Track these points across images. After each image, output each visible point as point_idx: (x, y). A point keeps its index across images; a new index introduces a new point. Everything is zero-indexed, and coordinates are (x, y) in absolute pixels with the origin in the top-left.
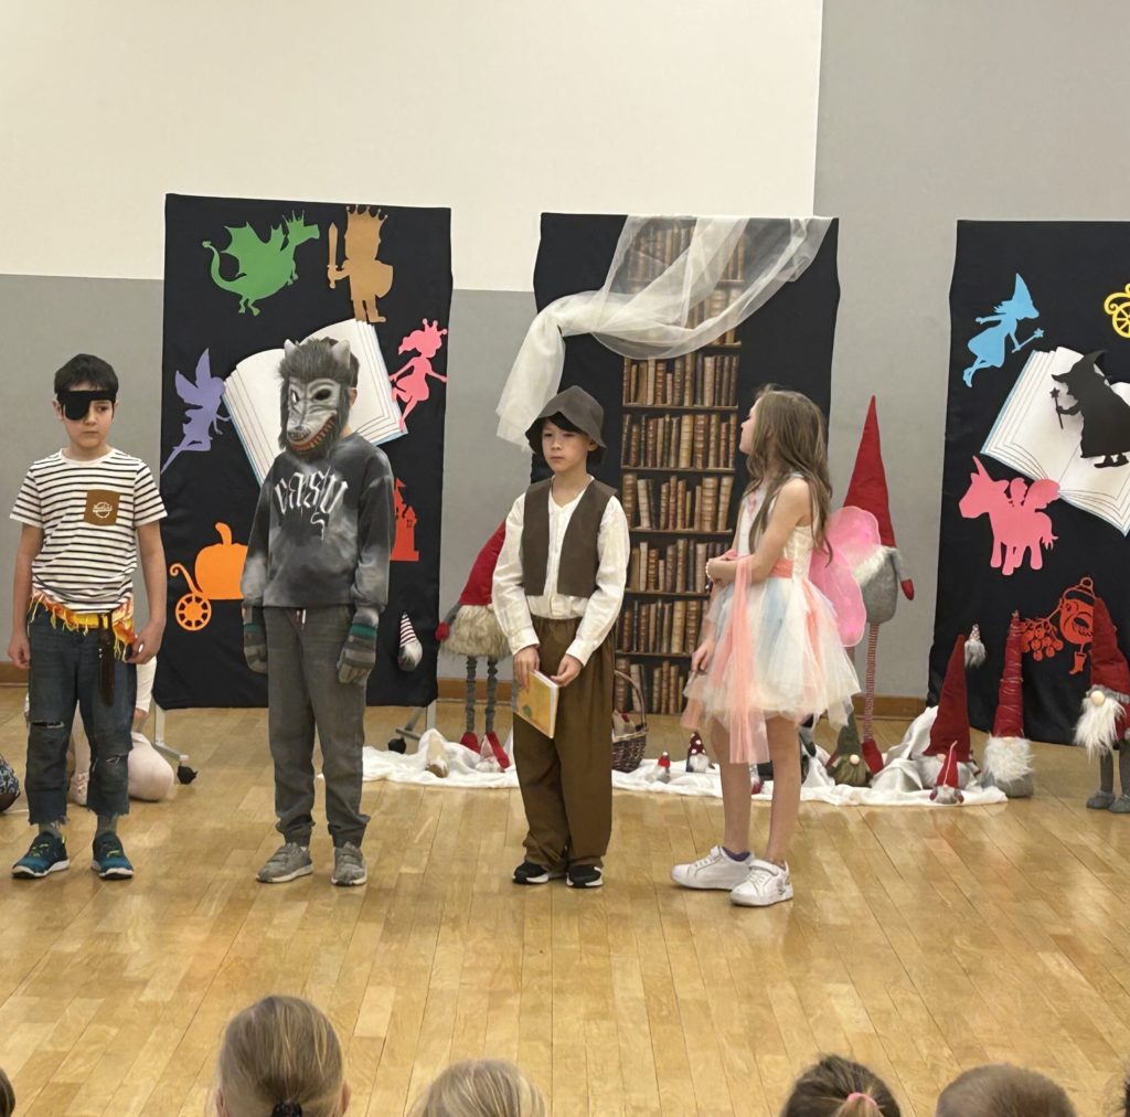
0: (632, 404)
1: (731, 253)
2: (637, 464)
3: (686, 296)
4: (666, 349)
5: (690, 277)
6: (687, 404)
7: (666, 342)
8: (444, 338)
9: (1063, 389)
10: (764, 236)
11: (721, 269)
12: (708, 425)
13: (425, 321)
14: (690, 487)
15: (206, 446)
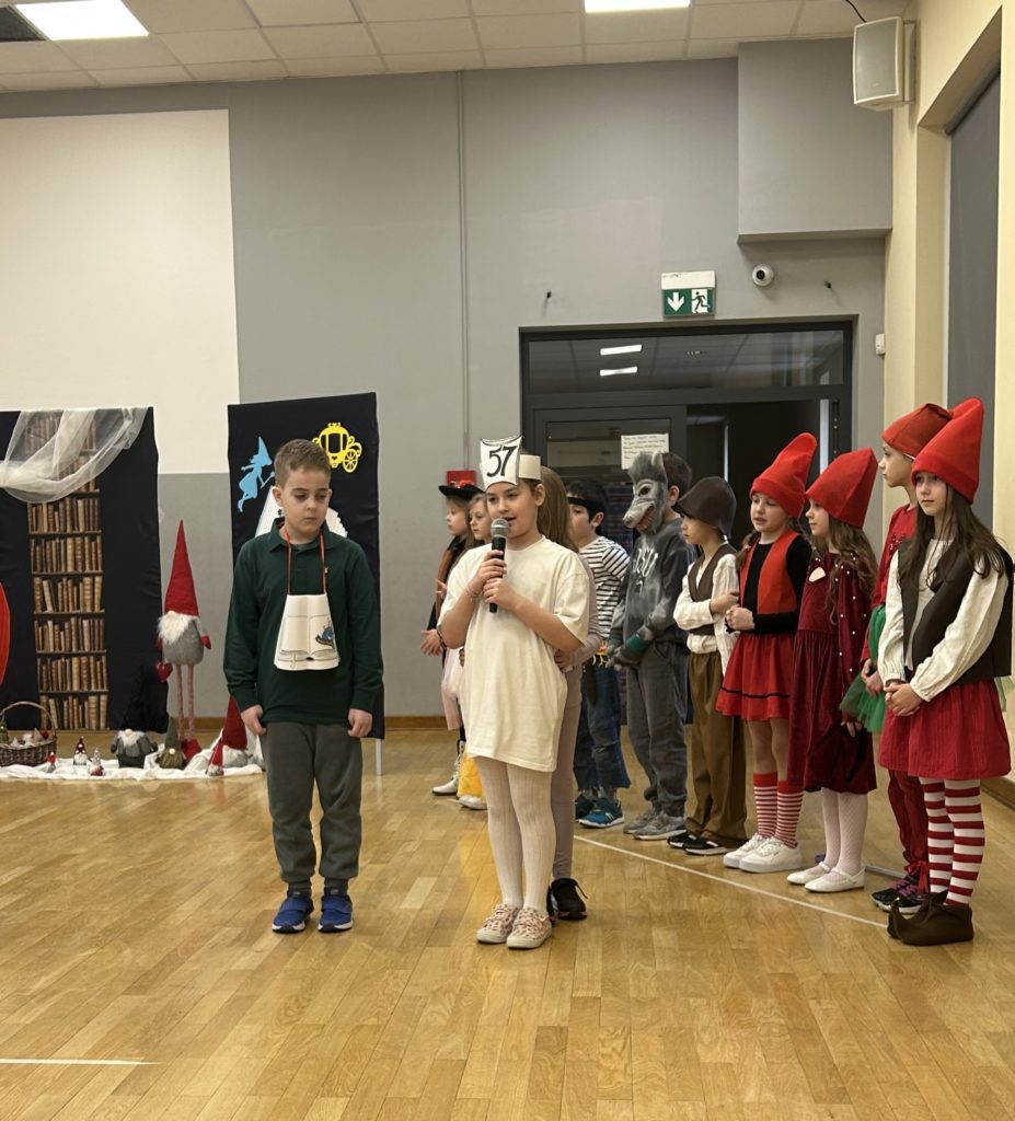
0: (35, 532)
1: (87, 432)
2: (42, 571)
5: (58, 450)
6: (69, 531)
10: (106, 421)
11: (82, 444)
12: (83, 544)
14: (76, 584)
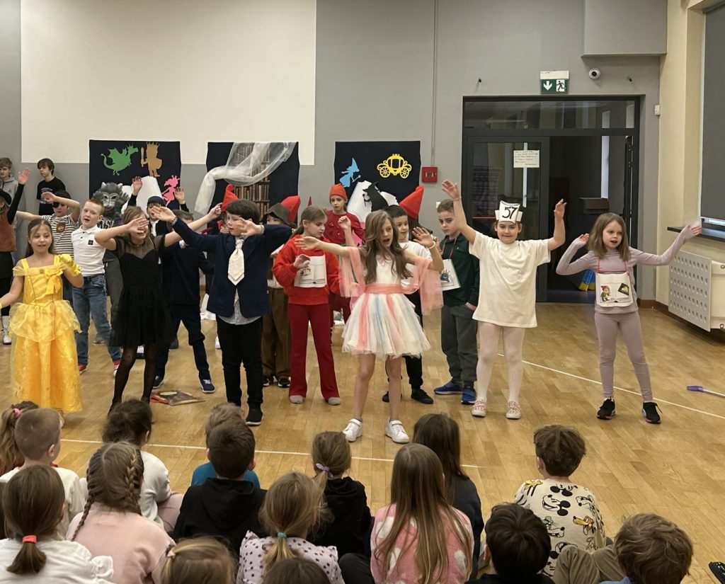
1: (265, 154)
3: (251, 167)
4: (246, 183)
5: (252, 161)
9: (366, 193)
10: (275, 148)
11: (262, 158)
13: (173, 176)
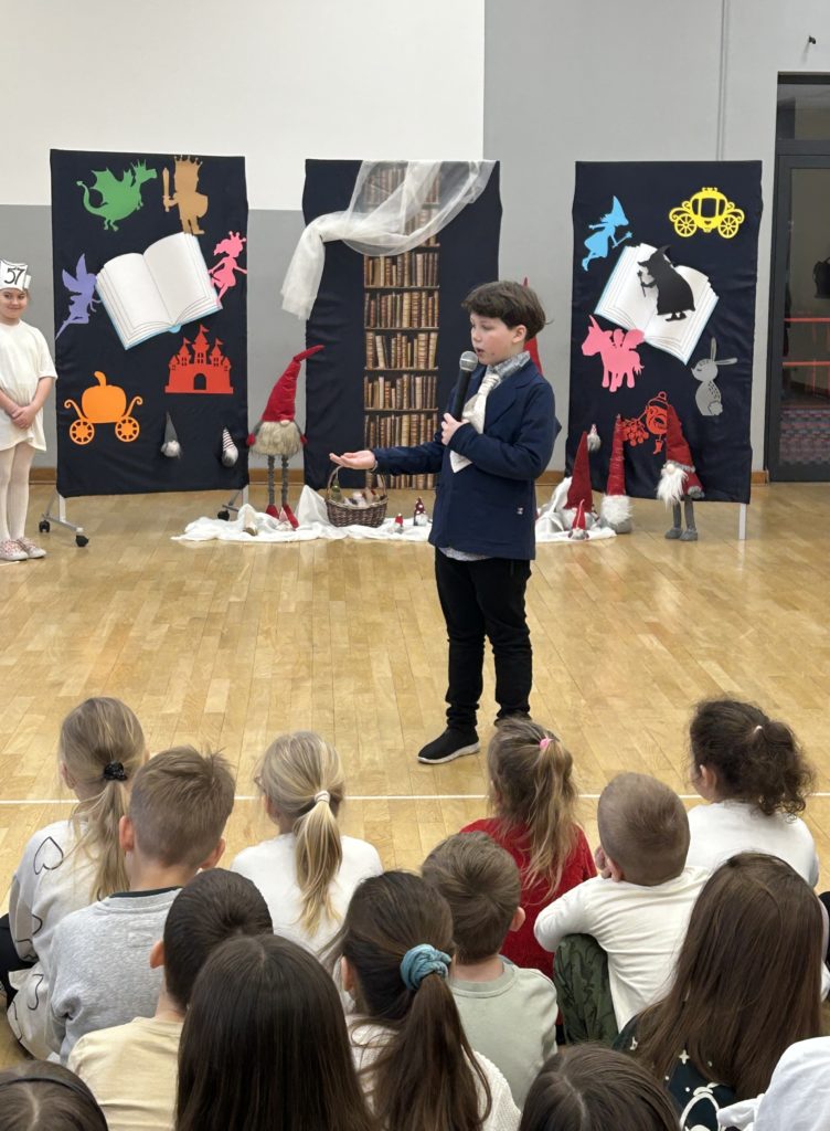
0: (371, 286)
1: (431, 186)
2: (375, 326)
3: (402, 214)
4: (390, 249)
5: (405, 201)
6: (406, 285)
7: (392, 245)
8: (244, 244)
10: (452, 174)
11: (425, 195)
12: (420, 299)
13: (231, 233)
14: (410, 340)
15: (85, 320)
